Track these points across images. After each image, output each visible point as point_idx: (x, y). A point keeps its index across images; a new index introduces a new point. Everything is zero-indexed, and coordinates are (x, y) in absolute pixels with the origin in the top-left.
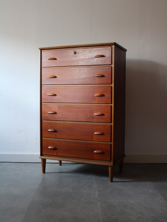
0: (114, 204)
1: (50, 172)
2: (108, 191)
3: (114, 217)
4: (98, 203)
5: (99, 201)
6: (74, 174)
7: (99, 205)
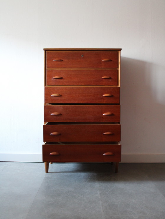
0: (116, 203)
1: (53, 171)
2: (110, 190)
3: (116, 216)
4: (100, 202)
5: (101, 200)
6: (76, 174)
7: (101, 204)
